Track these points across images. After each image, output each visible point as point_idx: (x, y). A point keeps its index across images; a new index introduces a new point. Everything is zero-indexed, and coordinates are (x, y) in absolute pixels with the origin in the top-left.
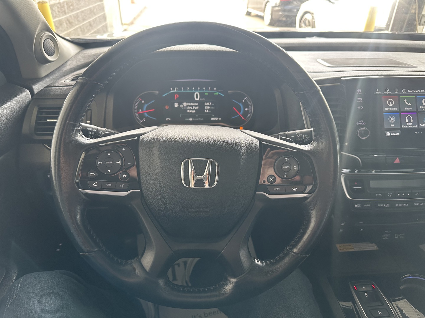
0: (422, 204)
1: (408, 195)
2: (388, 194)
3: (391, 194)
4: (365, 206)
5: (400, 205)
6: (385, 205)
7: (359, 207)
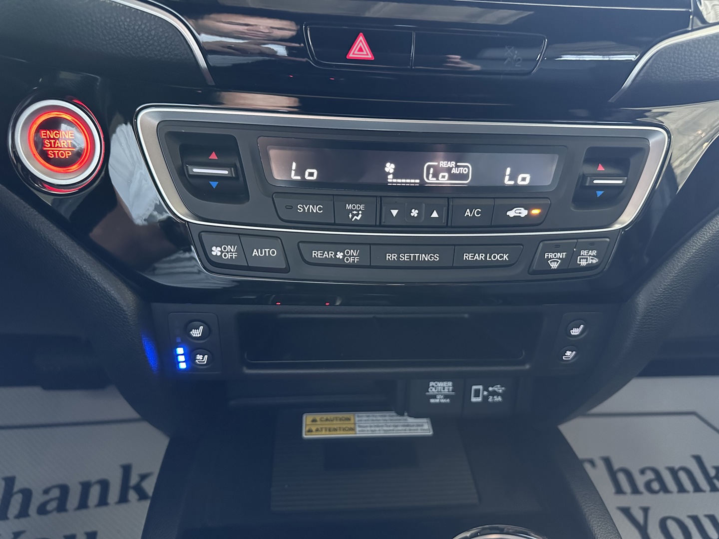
0: (498, 257)
1: (435, 215)
2: (349, 207)
3: (362, 207)
4: (255, 253)
5: (405, 257)
6: (340, 255)
7: (229, 256)
